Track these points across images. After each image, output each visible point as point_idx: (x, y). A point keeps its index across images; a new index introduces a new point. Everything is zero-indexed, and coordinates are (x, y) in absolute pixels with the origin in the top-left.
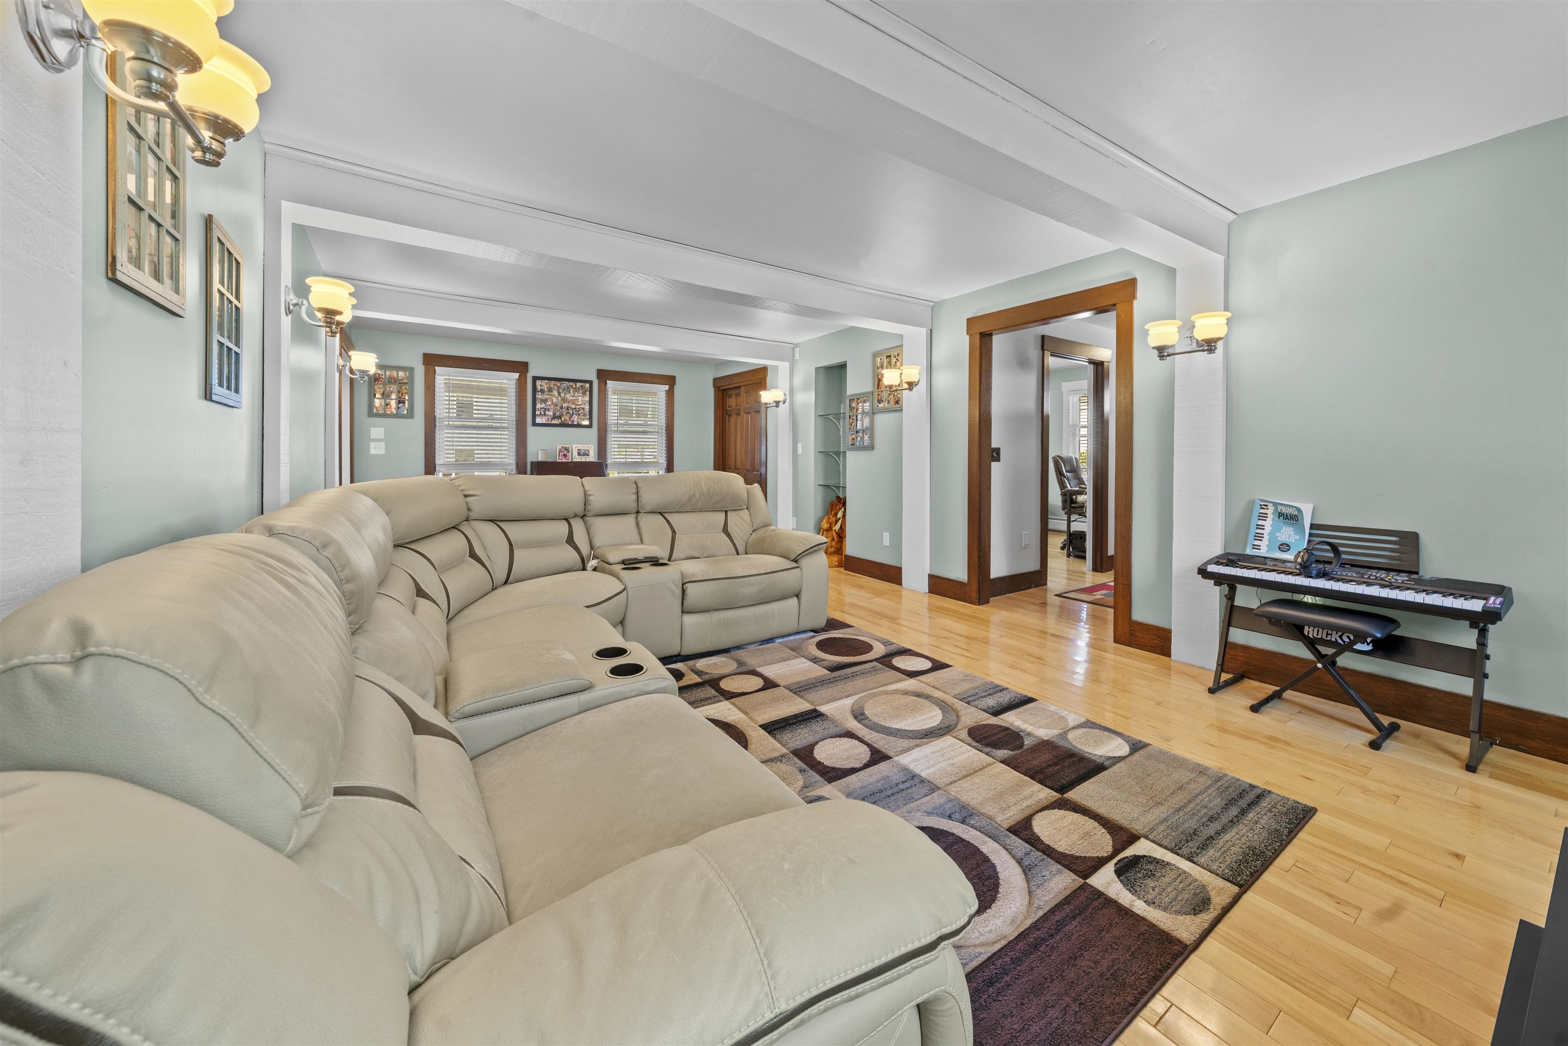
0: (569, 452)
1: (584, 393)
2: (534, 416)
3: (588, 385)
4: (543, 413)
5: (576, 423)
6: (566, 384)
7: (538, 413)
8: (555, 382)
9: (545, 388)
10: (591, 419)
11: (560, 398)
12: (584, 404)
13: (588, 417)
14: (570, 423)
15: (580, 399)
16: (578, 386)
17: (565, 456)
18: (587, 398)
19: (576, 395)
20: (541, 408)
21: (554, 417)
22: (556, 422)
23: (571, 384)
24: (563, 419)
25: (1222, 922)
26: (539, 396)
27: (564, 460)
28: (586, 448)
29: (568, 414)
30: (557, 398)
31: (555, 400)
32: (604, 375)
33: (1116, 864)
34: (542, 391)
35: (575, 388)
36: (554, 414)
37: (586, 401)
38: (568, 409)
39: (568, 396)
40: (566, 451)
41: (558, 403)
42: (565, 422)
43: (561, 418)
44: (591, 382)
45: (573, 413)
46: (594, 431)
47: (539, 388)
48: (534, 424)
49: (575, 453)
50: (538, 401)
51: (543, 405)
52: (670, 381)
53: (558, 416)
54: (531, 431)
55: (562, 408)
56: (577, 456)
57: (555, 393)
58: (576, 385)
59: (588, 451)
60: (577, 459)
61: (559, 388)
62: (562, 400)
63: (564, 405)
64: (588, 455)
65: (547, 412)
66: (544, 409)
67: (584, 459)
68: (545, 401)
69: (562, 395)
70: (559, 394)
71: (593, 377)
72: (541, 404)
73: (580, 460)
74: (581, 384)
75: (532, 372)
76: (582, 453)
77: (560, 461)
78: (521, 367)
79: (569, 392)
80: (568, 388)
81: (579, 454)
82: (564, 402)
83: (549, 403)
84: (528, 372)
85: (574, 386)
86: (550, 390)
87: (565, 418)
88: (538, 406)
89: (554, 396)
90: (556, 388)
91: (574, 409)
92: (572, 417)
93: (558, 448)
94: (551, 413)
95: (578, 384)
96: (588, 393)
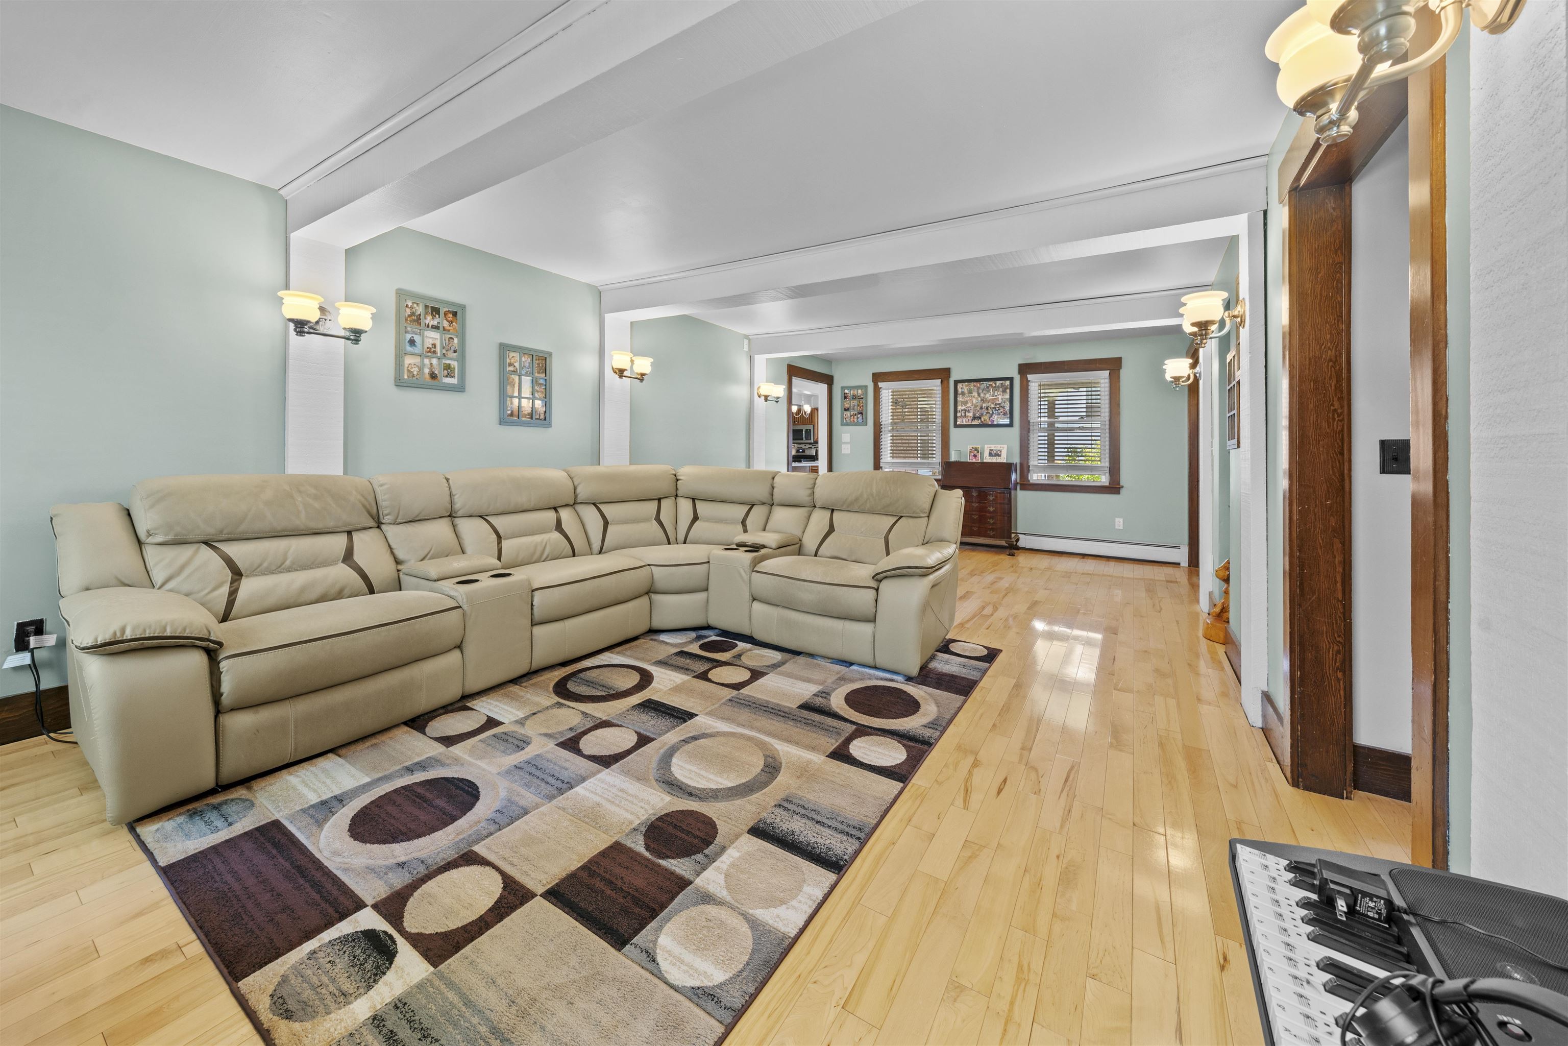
0: (978, 452)
1: (1004, 391)
2: (956, 418)
3: (1008, 383)
4: (963, 415)
5: (995, 423)
6: (985, 384)
7: (959, 415)
8: (975, 384)
9: (966, 390)
10: (1011, 418)
11: (979, 399)
12: (1004, 402)
13: (1008, 416)
14: (990, 423)
15: (1000, 397)
16: (997, 384)
17: (975, 456)
18: (1007, 396)
19: (996, 394)
20: (962, 410)
21: (974, 418)
22: (976, 422)
23: (991, 383)
24: (982, 420)
25: (254, 1032)
26: (960, 398)
27: (974, 461)
28: (999, 449)
29: (988, 414)
30: (977, 398)
31: (974, 401)
32: (1026, 369)
33: (385, 932)
34: (963, 394)
35: (995, 387)
36: (974, 415)
37: (1007, 399)
38: (987, 409)
39: (988, 395)
40: (975, 451)
41: (978, 404)
42: (985, 422)
43: (980, 418)
44: (1011, 379)
45: (993, 413)
46: (1016, 430)
47: (960, 390)
48: (956, 426)
49: (986, 454)
50: (959, 404)
51: (964, 407)
52: (1113, 366)
53: (977, 417)
54: (954, 433)
55: (981, 408)
56: (988, 457)
57: (975, 394)
58: (995, 384)
59: (1001, 452)
60: (988, 459)
61: (978, 388)
62: (982, 400)
63: (984, 405)
64: (999, 456)
65: (967, 414)
66: (965, 410)
67: (994, 460)
68: (965, 403)
69: (982, 395)
70: (979, 394)
71: (1014, 373)
72: (962, 406)
73: (990, 461)
74: (1001, 382)
75: (954, 376)
76: (993, 454)
77: (971, 461)
78: (943, 374)
79: (989, 391)
80: (988, 387)
81: (990, 455)
82: (984, 402)
83: (969, 405)
84: (950, 377)
85: (994, 385)
86: (970, 392)
87: (985, 418)
88: (959, 408)
89: (974, 397)
90: (976, 389)
91: (993, 408)
92: (991, 416)
93: (969, 448)
94: (971, 414)
95: (998, 383)
96: (1008, 391)
